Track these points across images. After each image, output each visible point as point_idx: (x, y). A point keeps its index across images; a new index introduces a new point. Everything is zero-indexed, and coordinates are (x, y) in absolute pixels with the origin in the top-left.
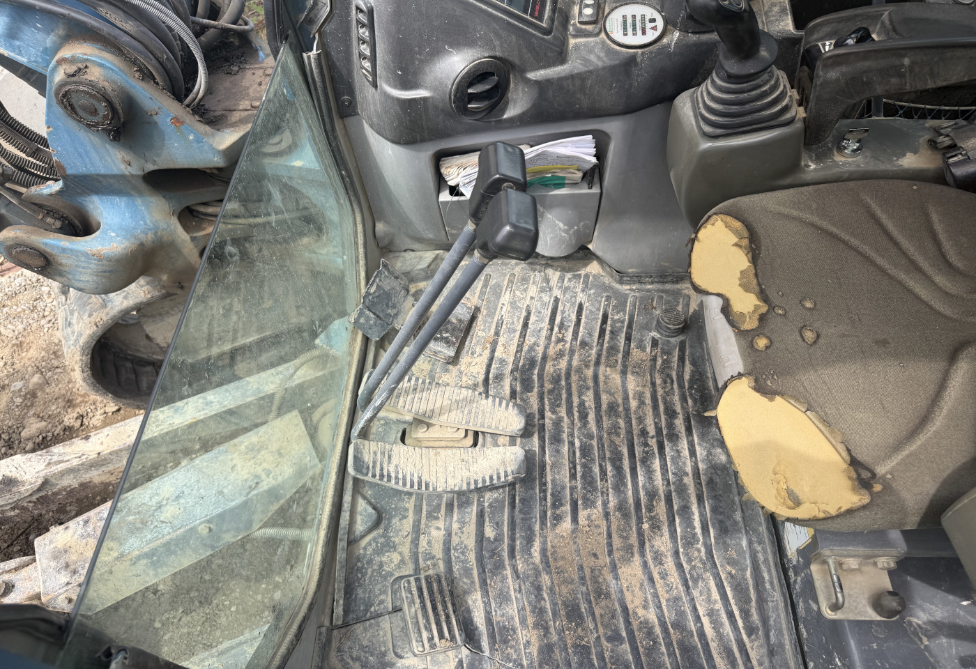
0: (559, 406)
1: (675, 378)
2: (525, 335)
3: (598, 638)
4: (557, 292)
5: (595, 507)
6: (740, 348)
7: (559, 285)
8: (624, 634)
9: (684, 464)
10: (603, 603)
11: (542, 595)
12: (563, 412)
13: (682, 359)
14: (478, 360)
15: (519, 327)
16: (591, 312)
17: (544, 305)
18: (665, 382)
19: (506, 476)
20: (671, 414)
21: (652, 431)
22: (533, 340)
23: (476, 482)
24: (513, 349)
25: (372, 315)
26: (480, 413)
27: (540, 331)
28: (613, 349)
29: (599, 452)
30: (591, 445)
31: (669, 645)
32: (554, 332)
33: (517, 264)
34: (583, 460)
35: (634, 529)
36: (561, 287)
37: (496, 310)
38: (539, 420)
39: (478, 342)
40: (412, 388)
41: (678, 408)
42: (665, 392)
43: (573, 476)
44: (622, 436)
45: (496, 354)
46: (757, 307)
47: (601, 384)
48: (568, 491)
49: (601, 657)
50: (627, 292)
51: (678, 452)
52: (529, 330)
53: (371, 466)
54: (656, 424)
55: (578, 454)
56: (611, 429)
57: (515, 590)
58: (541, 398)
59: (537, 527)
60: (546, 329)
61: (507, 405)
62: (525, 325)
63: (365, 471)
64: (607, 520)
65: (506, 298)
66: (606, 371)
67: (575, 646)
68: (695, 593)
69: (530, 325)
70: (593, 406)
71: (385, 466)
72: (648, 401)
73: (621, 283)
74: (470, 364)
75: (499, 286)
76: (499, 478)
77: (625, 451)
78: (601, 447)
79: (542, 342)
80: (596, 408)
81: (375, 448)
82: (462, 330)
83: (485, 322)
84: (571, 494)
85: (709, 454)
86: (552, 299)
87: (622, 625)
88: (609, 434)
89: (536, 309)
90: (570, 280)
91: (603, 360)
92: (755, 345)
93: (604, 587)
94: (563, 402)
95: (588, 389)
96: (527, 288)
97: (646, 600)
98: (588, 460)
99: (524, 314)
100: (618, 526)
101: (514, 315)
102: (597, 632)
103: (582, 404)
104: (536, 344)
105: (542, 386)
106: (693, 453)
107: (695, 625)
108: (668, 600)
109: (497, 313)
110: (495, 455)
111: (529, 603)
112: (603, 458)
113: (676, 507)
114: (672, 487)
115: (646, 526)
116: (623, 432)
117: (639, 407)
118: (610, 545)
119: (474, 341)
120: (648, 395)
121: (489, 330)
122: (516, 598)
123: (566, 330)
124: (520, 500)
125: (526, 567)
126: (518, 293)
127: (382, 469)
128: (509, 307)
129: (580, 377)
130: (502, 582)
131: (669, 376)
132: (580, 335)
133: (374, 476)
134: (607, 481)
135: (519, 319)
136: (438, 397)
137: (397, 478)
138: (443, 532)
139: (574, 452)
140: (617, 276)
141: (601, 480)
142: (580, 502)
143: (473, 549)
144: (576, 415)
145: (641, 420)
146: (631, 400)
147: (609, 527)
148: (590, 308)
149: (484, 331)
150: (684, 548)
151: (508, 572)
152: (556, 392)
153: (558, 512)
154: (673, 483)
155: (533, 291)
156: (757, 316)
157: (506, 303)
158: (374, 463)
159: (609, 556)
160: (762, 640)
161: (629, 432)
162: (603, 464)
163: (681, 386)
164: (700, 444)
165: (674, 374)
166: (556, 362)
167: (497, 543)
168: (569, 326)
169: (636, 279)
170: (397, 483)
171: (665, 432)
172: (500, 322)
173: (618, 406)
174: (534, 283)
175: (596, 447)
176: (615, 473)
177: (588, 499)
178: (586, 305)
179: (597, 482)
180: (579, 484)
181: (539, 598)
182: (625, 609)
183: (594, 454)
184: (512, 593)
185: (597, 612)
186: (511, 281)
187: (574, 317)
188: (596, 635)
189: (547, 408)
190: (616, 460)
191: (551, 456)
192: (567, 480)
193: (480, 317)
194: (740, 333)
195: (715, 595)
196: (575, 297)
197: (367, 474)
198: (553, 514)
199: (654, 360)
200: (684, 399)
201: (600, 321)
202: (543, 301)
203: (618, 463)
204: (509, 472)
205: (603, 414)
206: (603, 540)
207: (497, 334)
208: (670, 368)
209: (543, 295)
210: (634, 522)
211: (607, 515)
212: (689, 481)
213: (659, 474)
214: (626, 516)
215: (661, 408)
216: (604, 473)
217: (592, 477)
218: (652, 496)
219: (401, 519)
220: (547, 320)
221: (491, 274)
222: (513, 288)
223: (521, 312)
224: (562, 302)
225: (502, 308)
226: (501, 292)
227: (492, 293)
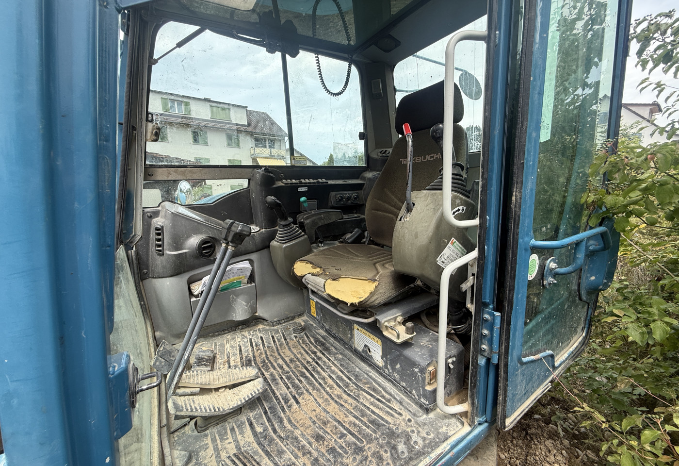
0: (269, 369)
3: (335, 440)
4: (249, 337)
5: (304, 394)
7: (249, 335)
8: (345, 432)
9: (329, 364)
10: (329, 426)
11: (299, 440)
12: (272, 370)
13: (308, 337)
15: (238, 352)
16: (266, 337)
17: (246, 342)
18: (306, 345)
19: (258, 391)
20: (315, 353)
21: (311, 360)
22: (246, 354)
24: (238, 359)
25: (163, 360)
26: (235, 374)
27: (248, 350)
28: (281, 345)
29: (294, 375)
30: (290, 375)
31: (365, 424)
32: (254, 348)
33: (228, 335)
34: (290, 381)
35: (324, 393)
37: (224, 351)
38: (262, 377)
39: (220, 363)
40: (195, 374)
41: (316, 350)
42: (308, 348)
43: (288, 388)
44: (301, 367)
45: (231, 365)
46: (320, 269)
47: (283, 355)
48: (289, 394)
49: (341, 447)
50: (277, 328)
51: (324, 362)
52: (243, 352)
53: (184, 406)
54: (311, 358)
55: (286, 380)
56: (295, 366)
57: (285, 446)
58: (260, 369)
59: (282, 415)
60: (250, 348)
62: (240, 350)
63: (181, 408)
64: (311, 395)
65: (227, 346)
66: (282, 351)
67: (327, 451)
68: (361, 400)
69: (242, 350)
70: (284, 363)
72: (304, 353)
73: (273, 327)
75: (222, 344)
76: (255, 393)
77: (305, 371)
78: (294, 373)
79: (251, 353)
81: (184, 399)
82: (211, 360)
83: (221, 356)
84: (291, 394)
85: (335, 358)
86: (248, 339)
87: (342, 429)
88: (295, 368)
89: (243, 344)
90: (253, 332)
91: (279, 348)
92: (326, 274)
93: (325, 420)
94: (270, 367)
95: (278, 359)
96: (236, 340)
97: (345, 414)
99: (238, 348)
100: (317, 395)
101: (234, 349)
102: (333, 438)
103: (279, 365)
104: (248, 355)
106: (329, 360)
107: (369, 411)
108: (353, 409)
109: (226, 352)
111: (295, 447)
112: (297, 377)
113: (335, 378)
115: (328, 389)
116: (300, 365)
117: (301, 356)
118: (318, 403)
119: (218, 364)
120: (302, 351)
121: (224, 359)
122: (287, 448)
124: (269, 409)
125: (285, 433)
126: (232, 342)
128: (230, 348)
129: (273, 357)
130: (276, 446)
132: (266, 345)
133: (187, 410)
134: (303, 383)
135: (236, 350)
138: (233, 443)
139: (284, 380)
141: (301, 383)
142: (296, 396)
143: (254, 441)
144: (278, 369)
145: (305, 359)
146: (297, 355)
147: (314, 397)
149: (221, 359)
150: (346, 388)
151: (278, 440)
152: (265, 365)
154: (329, 372)
155: (239, 340)
156: (322, 271)
158: (186, 404)
159: (320, 406)
160: (395, 402)
161: (302, 364)
162: (299, 378)
163: (312, 344)
165: (308, 342)
166: (260, 357)
167: (265, 432)
168: (260, 345)
169: (278, 322)
171: (316, 359)
172: (228, 354)
173: (293, 359)
174: (238, 337)
175: (292, 375)
176: (305, 379)
177: (299, 393)
178: (263, 337)
179: (299, 385)
180: (292, 389)
181: (299, 442)
182: (339, 422)
183: (293, 377)
184: (284, 448)
185: (328, 430)
186: (227, 341)
187: (260, 341)
188: (334, 440)
189: (264, 371)
190: (303, 375)
191: (274, 386)
192: (286, 391)
193: (218, 356)
194: (320, 275)
195: (369, 397)
196: (257, 336)
197: (182, 410)
198: (287, 406)
199: (299, 341)
200: (316, 347)
201: (271, 338)
203: (304, 375)
204: (259, 389)
205: (289, 363)
206: (314, 403)
207: (228, 357)
208: (306, 341)
209: (244, 340)
210: (322, 391)
211: (310, 394)
212: (333, 368)
213: (322, 371)
214: (318, 390)
215: (310, 353)
216: (300, 381)
217: (297, 385)
218: (324, 379)
219: (204, 451)
220: (249, 345)
221: (217, 341)
222: (229, 342)
223: (236, 348)
224: (253, 339)
225: (227, 349)
226: (224, 345)
227: (220, 347)
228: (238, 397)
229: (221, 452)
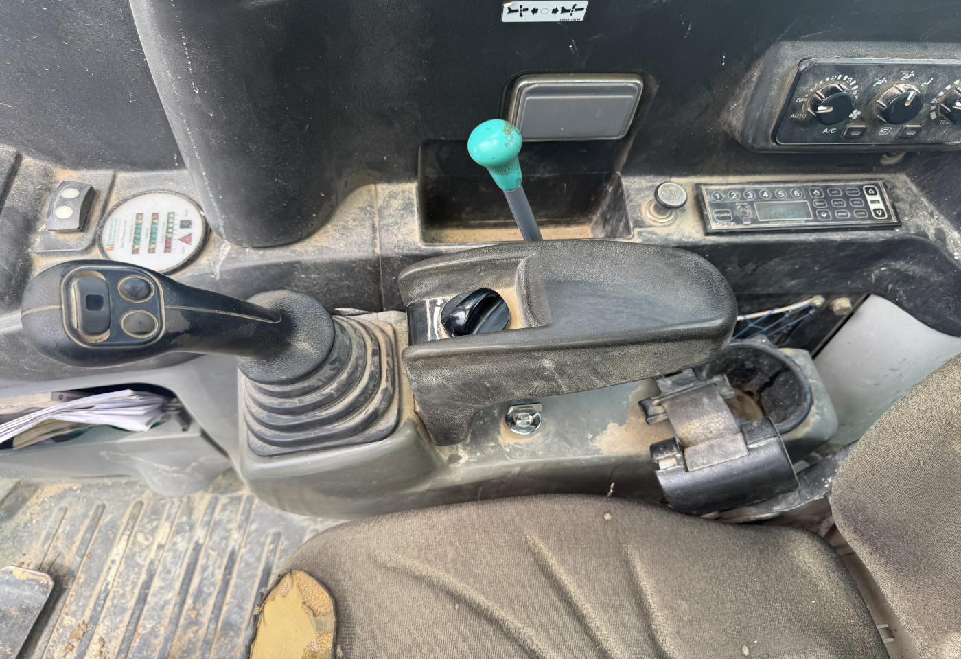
2: (139, 618)
4: (200, 534)
7: (206, 519)
15: (132, 604)
16: (248, 564)
17: (177, 556)
22: (150, 625)
24: (116, 644)
27: (163, 608)
32: (186, 607)
36: (208, 523)
37: (99, 572)
39: (61, 636)
52: (146, 607)
60: (173, 602)
62: (142, 599)
65: (119, 550)
69: (149, 598)
75: (113, 526)
83: (78, 598)
86: (192, 546)
89: (164, 566)
90: (224, 508)
96: (157, 527)
99: (143, 577)
101: (127, 579)
104: (153, 633)
109: (102, 578)
119: (55, 634)
121: (83, 614)
123: (205, 603)
126: (140, 537)
128: (123, 566)
132: (225, 608)
135: (133, 588)
148: (246, 557)
149: (74, 614)
155: (164, 531)
157: (118, 559)
168: (210, 594)
172: (103, 595)
174: (168, 518)
178: (241, 553)
186: (134, 518)
187: (219, 575)
196: (227, 538)
201: (258, 581)
202: (175, 551)
207: (94, 620)
209: (178, 539)
220: (177, 585)
221: (107, 504)
222: (136, 528)
223: (139, 574)
224: (206, 551)
225: (110, 568)
226: (114, 538)
227: (100, 540)
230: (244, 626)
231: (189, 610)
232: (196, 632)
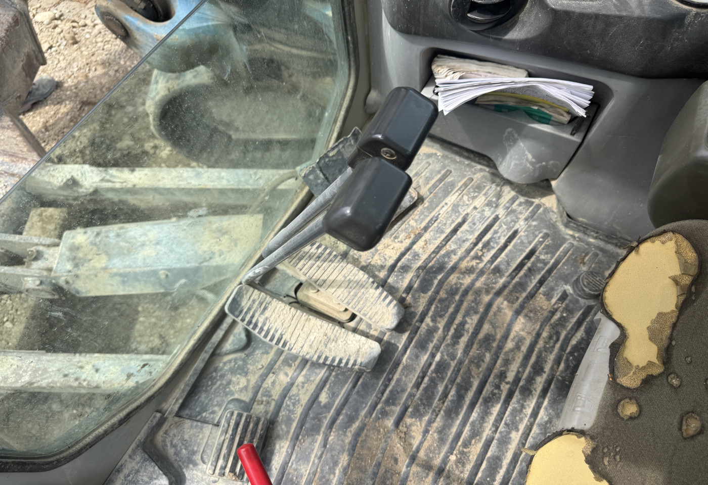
0: (441, 316)
1: (562, 337)
2: (449, 240)
4: (501, 212)
5: (420, 420)
6: (603, 399)
7: (507, 205)
9: (521, 420)
11: (335, 470)
12: (441, 325)
13: (579, 323)
14: (397, 245)
15: (448, 231)
16: (522, 242)
17: (482, 218)
18: (550, 337)
19: (354, 364)
20: (538, 369)
21: (511, 377)
22: (453, 247)
23: (326, 358)
24: (432, 248)
25: (321, 176)
26: (364, 299)
27: (464, 241)
28: (521, 286)
29: (452, 373)
30: (449, 365)
32: (477, 248)
33: (481, 170)
34: (434, 375)
35: (442, 455)
36: (508, 208)
37: (437, 206)
38: (417, 321)
39: (406, 229)
41: (547, 368)
42: (545, 347)
43: (418, 385)
44: (481, 369)
45: (415, 247)
46: (650, 364)
47: (491, 314)
48: (405, 395)
50: (568, 237)
51: (523, 407)
52: (455, 237)
54: (518, 372)
55: (433, 367)
56: (475, 358)
57: (316, 456)
58: (430, 303)
59: (363, 413)
60: (471, 241)
61: (391, 302)
62: (455, 231)
63: (237, 313)
64: (424, 436)
65: (452, 199)
66: (502, 304)
69: (458, 233)
70: (471, 331)
71: (257, 315)
72: (524, 349)
73: (567, 226)
74: (388, 246)
75: (452, 185)
76: (347, 363)
77: (476, 384)
78: (457, 371)
79: (460, 253)
80: (473, 333)
81: (256, 297)
83: (422, 213)
84: (407, 399)
86: (493, 216)
88: (471, 362)
89: (473, 220)
90: (520, 204)
91: (506, 292)
92: (620, 408)
94: (447, 315)
95: (476, 313)
96: (476, 197)
98: (438, 376)
99: (460, 220)
100: (430, 446)
101: (450, 217)
103: (463, 324)
104: (454, 252)
105: (437, 292)
106: (535, 414)
109: (437, 210)
110: (354, 342)
111: (322, 471)
112: (452, 381)
113: (489, 454)
114: (497, 436)
115: (453, 458)
116: (484, 366)
117: (512, 350)
118: (414, 457)
119: (403, 227)
120: (527, 343)
121: (421, 223)
122: (314, 462)
123: (489, 250)
124: (362, 383)
125: (335, 440)
126: (465, 198)
127: (252, 317)
128: (450, 209)
129: (475, 299)
130: (310, 444)
131: (558, 334)
132: (499, 259)
133: (243, 320)
134: (443, 403)
135: (452, 223)
136: (335, 271)
137: (262, 329)
138: (288, 380)
139: (430, 364)
140: (565, 219)
141: (439, 400)
142: (410, 410)
143: (304, 404)
144: (452, 331)
145: (507, 362)
146: (509, 341)
147: (421, 443)
148: (523, 238)
149: (416, 221)
151: (320, 438)
152: (447, 303)
153: (387, 409)
154: (501, 433)
155: (480, 201)
156: (643, 375)
157: (449, 203)
158: (249, 309)
159: (407, 467)
161: (490, 370)
162: (450, 386)
163: (563, 348)
164: (546, 409)
165: (563, 334)
166: (462, 276)
167: (324, 410)
168: (493, 248)
169: (582, 228)
170: (260, 333)
171: (521, 383)
172: (434, 219)
173: (494, 340)
174: (485, 194)
175: (452, 369)
176: (455, 399)
177: (418, 411)
178: (521, 234)
179: (435, 399)
180: (419, 392)
181: (331, 471)
183: (447, 373)
184: (313, 456)
186: (465, 185)
187: (503, 241)
189: (430, 313)
190: (463, 389)
191: (409, 358)
192: (411, 385)
193: (420, 208)
194: (614, 383)
196: (515, 222)
197: (237, 317)
198: (383, 408)
199: (553, 313)
200: (558, 361)
201: (524, 254)
202: (483, 215)
203: (463, 392)
204: (359, 362)
205: (476, 341)
206: (410, 451)
207: (426, 229)
208: (564, 327)
209: (487, 209)
210: (445, 449)
211: (426, 432)
212: (516, 437)
213: (492, 418)
214: (442, 440)
215: (533, 359)
216: (445, 395)
217: (433, 393)
218: (475, 434)
219: (263, 353)
220: (477, 234)
221: (453, 171)
222: (464, 192)
223: (458, 217)
224: (500, 223)
225: (443, 206)
226: (451, 192)
227: (442, 189)
228: (324, 348)
229: (271, 375)
230: (507, 274)
231: (478, 250)
232: (478, 263)
